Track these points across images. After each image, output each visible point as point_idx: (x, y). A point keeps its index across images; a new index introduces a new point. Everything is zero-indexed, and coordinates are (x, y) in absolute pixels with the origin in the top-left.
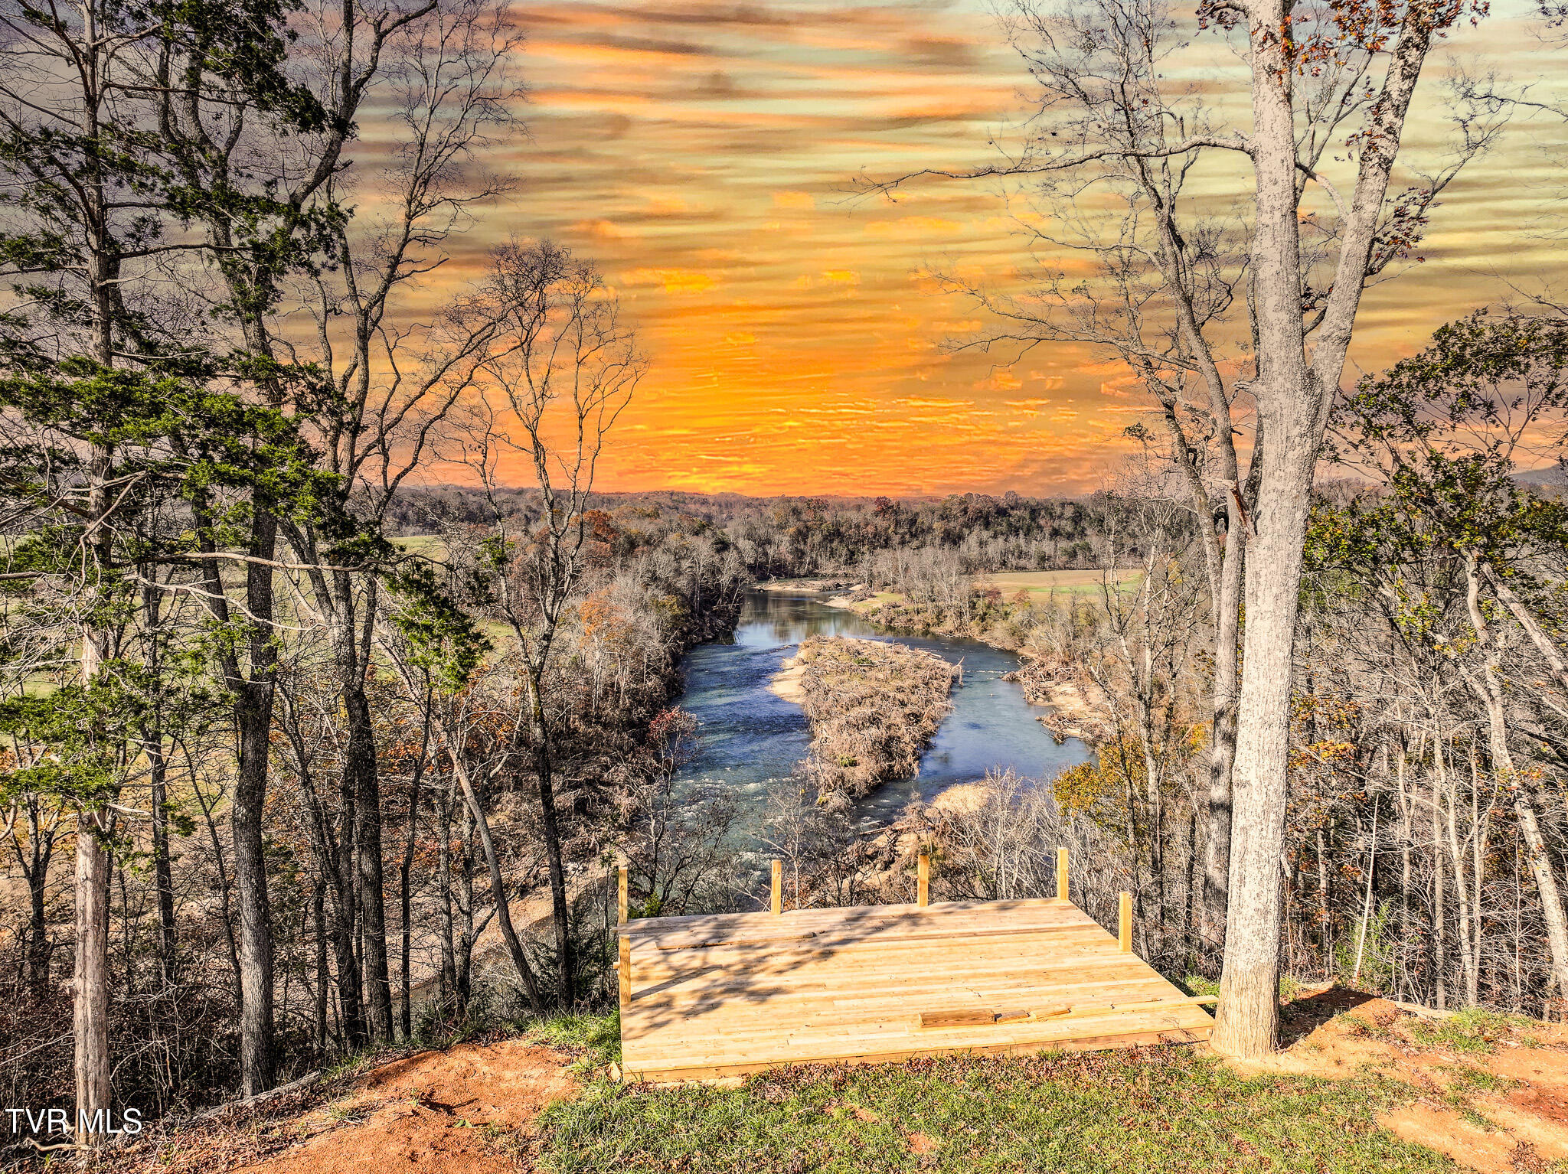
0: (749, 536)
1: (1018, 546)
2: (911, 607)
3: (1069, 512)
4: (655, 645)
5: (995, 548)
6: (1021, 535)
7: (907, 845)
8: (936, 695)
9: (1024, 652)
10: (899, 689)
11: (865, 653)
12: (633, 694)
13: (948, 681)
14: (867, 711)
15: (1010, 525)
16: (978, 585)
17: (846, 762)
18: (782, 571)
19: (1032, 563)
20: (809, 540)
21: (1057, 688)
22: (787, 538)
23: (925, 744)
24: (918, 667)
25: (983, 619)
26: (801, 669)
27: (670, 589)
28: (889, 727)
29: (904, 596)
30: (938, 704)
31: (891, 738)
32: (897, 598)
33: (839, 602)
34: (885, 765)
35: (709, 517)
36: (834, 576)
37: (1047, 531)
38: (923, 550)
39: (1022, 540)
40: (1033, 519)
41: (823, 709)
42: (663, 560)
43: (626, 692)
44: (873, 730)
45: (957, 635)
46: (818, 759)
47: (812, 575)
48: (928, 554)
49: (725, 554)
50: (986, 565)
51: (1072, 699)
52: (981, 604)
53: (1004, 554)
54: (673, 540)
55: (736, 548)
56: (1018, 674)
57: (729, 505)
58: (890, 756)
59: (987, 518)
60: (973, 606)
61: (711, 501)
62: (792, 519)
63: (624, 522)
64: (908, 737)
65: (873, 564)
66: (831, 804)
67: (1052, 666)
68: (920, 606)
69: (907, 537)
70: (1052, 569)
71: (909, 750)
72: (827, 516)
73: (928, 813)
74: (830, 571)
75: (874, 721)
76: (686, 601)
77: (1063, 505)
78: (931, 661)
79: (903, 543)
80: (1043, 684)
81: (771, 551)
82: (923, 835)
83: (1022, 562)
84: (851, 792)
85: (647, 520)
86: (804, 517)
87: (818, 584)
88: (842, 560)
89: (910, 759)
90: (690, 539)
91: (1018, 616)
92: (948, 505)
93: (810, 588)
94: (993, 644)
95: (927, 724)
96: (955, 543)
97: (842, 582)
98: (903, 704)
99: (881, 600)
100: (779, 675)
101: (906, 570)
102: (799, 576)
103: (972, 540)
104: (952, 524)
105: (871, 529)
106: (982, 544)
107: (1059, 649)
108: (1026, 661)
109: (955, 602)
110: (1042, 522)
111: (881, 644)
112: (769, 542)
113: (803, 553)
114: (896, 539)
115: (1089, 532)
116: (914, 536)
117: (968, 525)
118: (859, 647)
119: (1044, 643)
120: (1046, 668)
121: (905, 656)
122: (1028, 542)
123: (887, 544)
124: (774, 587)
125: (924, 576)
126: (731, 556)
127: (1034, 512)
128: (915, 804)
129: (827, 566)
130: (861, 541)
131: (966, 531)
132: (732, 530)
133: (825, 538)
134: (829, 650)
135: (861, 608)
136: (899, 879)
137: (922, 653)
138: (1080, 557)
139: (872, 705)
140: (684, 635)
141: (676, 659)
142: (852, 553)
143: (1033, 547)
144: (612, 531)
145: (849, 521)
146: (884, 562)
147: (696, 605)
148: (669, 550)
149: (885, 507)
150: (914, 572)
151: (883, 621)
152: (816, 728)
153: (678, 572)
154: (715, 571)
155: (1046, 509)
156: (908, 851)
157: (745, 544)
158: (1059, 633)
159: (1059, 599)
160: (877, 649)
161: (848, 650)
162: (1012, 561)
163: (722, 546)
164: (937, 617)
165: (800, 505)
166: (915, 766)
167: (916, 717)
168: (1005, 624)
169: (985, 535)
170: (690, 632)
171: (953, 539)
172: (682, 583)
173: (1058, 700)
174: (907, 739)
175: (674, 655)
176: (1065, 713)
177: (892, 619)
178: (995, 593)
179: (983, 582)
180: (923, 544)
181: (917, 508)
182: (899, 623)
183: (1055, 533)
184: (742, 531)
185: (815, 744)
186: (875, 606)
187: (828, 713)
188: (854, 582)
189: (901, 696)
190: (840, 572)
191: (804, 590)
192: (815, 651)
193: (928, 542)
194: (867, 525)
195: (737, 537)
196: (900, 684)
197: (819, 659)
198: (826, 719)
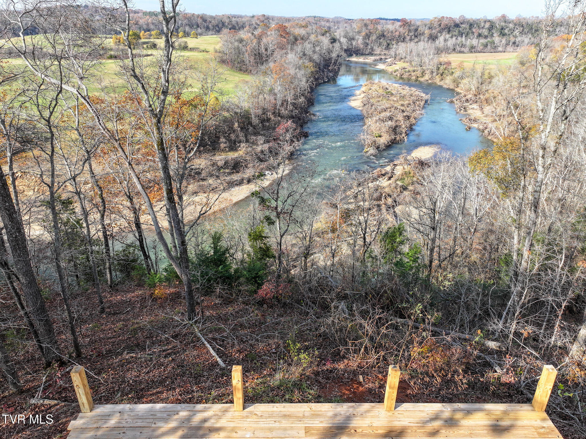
0: (345, 37)
1: (462, 41)
2: (411, 69)
3: (487, 25)
4: (304, 84)
5: (451, 42)
6: (464, 37)
7: (399, 171)
8: (418, 108)
9: (458, 90)
10: (402, 105)
11: (390, 89)
12: (293, 104)
13: (424, 102)
14: (388, 114)
15: (459, 31)
16: (441, 60)
17: (377, 135)
18: (358, 52)
19: (466, 50)
20: (370, 39)
21: (470, 106)
22: (361, 38)
23: (411, 128)
24: (411, 95)
25: (442, 75)
26: (363, 95)
27: (311, 60)
28: (396, 121)
29: (409, 64)
30: (418, 112)
31: (397, 126)
32: (406, 65)
33: (381, 66)
34: (393, 137)
35: (329, 28)
36: (380, 55)
37: (476, 35)
38: (419, 43)
39: (464, 39)
40: (470, 29)
41: (370, 112)
42: (308, 46)
43: (291, 103)
44: (390, 123)
45: (430, 81)
46: (366, 134)
47: (371, 54)
48: (421, 44)
49: (334, 44)
50: (446, 50)
51: (476, 111)
52: (442, 68)
53: (454, 45)
54: (313, 37)
55: (340, 42)
56: (454, 99)
57: (338, 22)
58: (396, 134)
59: (449, 28)
60: (438, 69)
61: (331, 20)
62: (364, 29)
63: (292, 29)
64: (404, 125)
65: (397, 49)
66: (370, 152)
67: (469, 97)
68: (415, 68)
69: (413, 37)
70: (475, 52)
71: (404, 131)
72: (379, 27)
73: (409, 158)
74: (378, 52)
75: (391, 118)
76: (317, 65)
77: (485, 22)
78: (417, 93)
79: (411, 40)
80: (464, 104)
81: (354, 43)
82: (406, 167)
83: (463, 49)
84: (378, 148)
85: (302, 29)
86: (369, 28)
87: (373, 58)
88: (384, 47)
89: (403, 135)
90: (320, 37)
91: (457, 74)
92: (433, 22)
93: (370, 59)
94: (445, 86)
95: (413, 120)
96: (434, 40)
97: (383, 57)
98: (403, 111)
99: (399, 65)
100: (353, 98)
101: (411, 52)
102: (365, 55)
103: (441, 39)
104: (434, 31)
105: (397, 33)
106: (445, 40)
107: (474, 89)
108: (458, 94)
109: (430, 67)
110: (474, 30)
111: (397, 85)
112: (353, 39)
113: (368, 44)
114: (408, 38)
115: (495, 35)
116: (416, 37)
117: (440, 32)
118: (387, 86)
119: (467, 87)
120: (467, 97)
121: (406, 90)
122: (466, 40)
123: (404, 41)
124: (354, 59)
125: (418, 55)
126: (337, 45)
127: (471, 25)
128: (403, 155)
129: (378, 51)
130: (393, 38)
131: (439, 34)
132: (339, 34)
133: (377, 38)
134: (375, 87)
135: (390, 69)
136: (394, 185)
137: (414, 89)
138: (489, 47)
139: (390, 111)
140: (316, 79)
141: (312, 90)
142: (389, 45)
143: (468, 42)
144: (287, 33)
145: (388, 30)
146: (401, 48)
147: (322, 67)
148: (311, 42)
149: (405, 23)
150: (414, 53)
151: (399, 75)
152: (366, 121)
153: (314, 52)
154: (330, 51)
155: (477, 24)
156: (399, 173)
157: (343, 40)
158: (475, 82)
159: (477, 66)
160: (395, 87)
161: (383, 88)
162: (458, 48)
163: (334, 41)
164: (422, 74)
165: (368, 22)
166: (405, 138)
167: (408, 117)
168: (451, 77)
169: (448, 36)
170: (318, 78)
171: (433, 38)
173: (470, 111)
174: (403, 126)
175: (311, 88)
176: (472, 117)
177: (403, 74)
178: (449, 63)
179: (444, 58)
180: (420, 41)
181: (418, 23)
182: (405, 76)
183: (480, 35)
184: (342, 34)
185: (365, 127)
186: (396, 68)
187: (372, 114)
188: (388, 57)
189: (402, 108)
190: (382, 53)
191: (367, 61)
192: (369, 87)
193: (422, 39)
194: (396, 31)
195: (340, 37)
196: (403, 103)
197: (370, 91)
198: (370, 117)
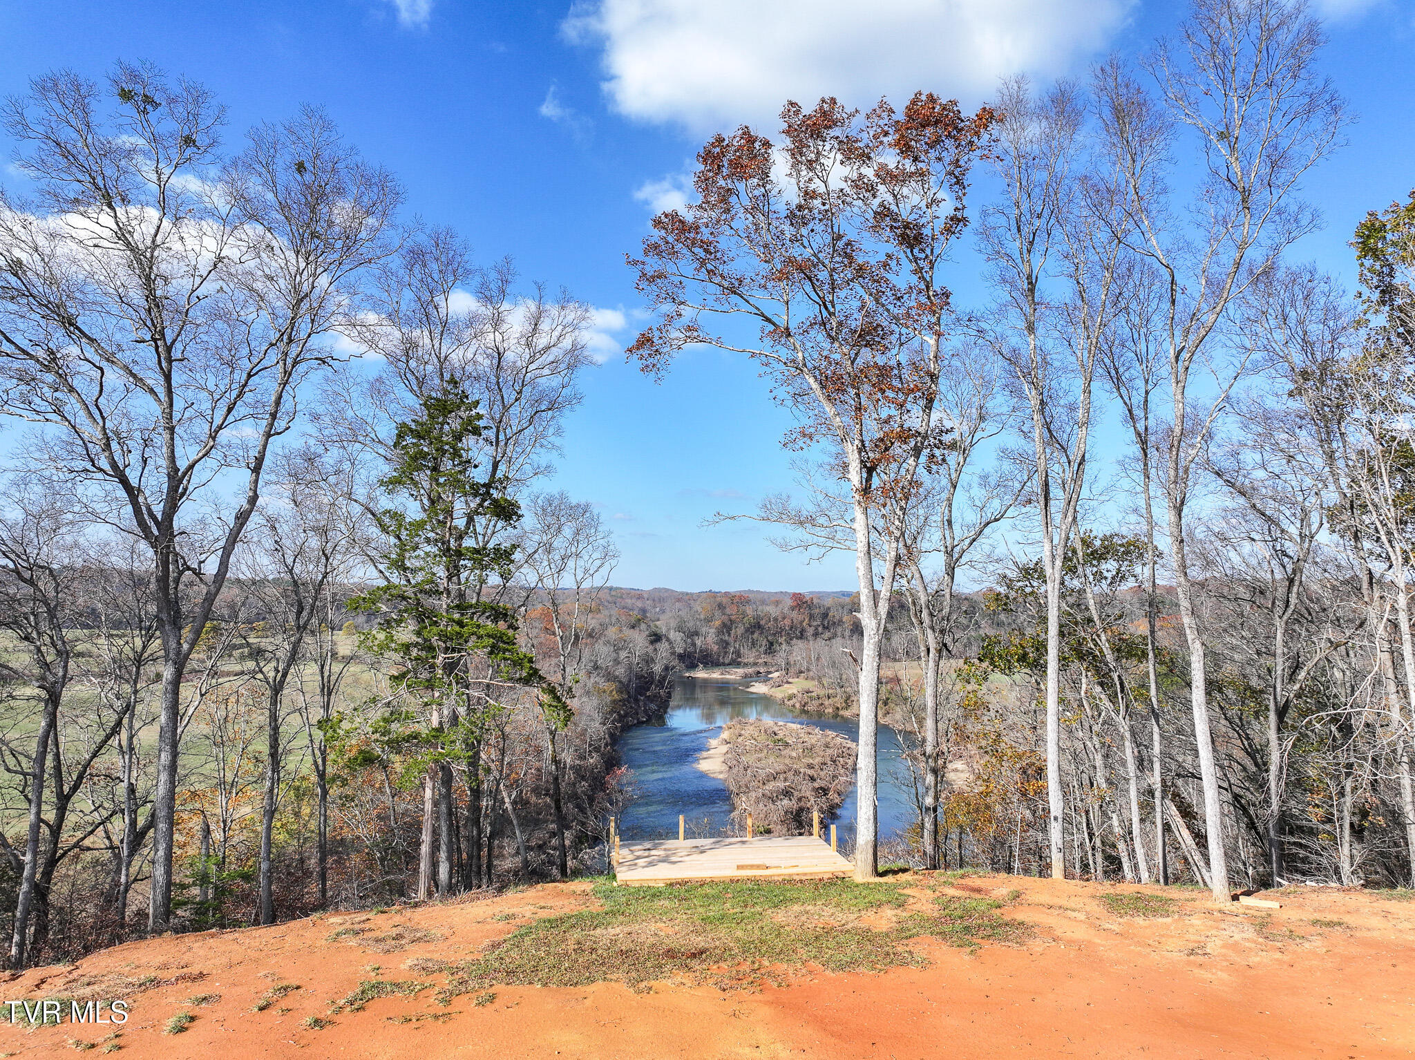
0: (680, 629)
2: (822, 692)
8: (842, 771)
10: (811, 766)
11: (781, 734)
17: (762, 829)
18: (708, 660)
20: (733, 632)
21: (950, 766)
22: (713, 630)
23: (834, 814)
25: (886, 703)
26: (725, 748)
27: (610, 677)
28: (800, 799)
29: (816, 682)
30: (843, 779)
31: (801, 810)
32: (810, 685)
33: (759, 688)
35: (644, 611)
36: (755, 664)
38: (834, 641)
41: (742, 783)
42: (603, 651)
43: (571, 768)
46: (737, 827)
47: (735, 663)
48: (838, 644)
49: (658, 645)
50: (890, 654)
51: (962, 775)
52: (884, 689)
53: (906, 645)
54: (612, 632)
55: (668, 640)
56: (917, 751)
57: (662, 600)
58: (802, 825)
61: (646, 596)
62: (717, 613)
64: (816, 808)
65: (790, 653)
67: (945, 746)
68: (831, 691)
69: (820, 629)
72: (749, 611)
74: (751, 660)
76: (623, 687)
78: (839, 740)
79: (816, 635)
81: (699, 642)
85: (590, 614)
86: (728, 611)
87: (741, 671)
88: (763, 649)
90: (628, 633)
91: (916, 701)
93: (735, 674)
94: (896, 725)
95: (834, 797)
97: (762, 670)
98: (812, 779)
99: (796, 686)
100: (705, 754)
101: (818, 659)
102: (724, 664)
105: (787, 622)
111: (794, 726)
112: (697, 634)
113: (727, 643)
114: (811, 631)
115: (982, 625)
116: (826, 628)
118: (776, 729)
120: (940, 747)
121: (816, 736)
123: (802, 636)
124: (701, 674)
125: (834, 664)
126: (663, 646)
129: (749, 656)
130: (780, 632)
132: (663, 624)
133: (747, 630)
134: (749, 731)
135: (778, 694)
137: (831, 733)
138: (973, 647)
139: (786, 780)
140: (621, 718)
142: (771, 644)
144: (560, 626)
145: (768, 615)
146: (799, 652)
148: (608, 642)
149: (800, 602)
150: (824, 661)
151: (798, 705)
152: (736, 800)
154: (649, 660)
157: (676, 636)
160: (792, 731)
161: (766, 731)
162: (913, 650)
163: (656, 638)
164: (846, 701)
165: (724, 600)
167: (825, 791)
168: (904, 708)
170: (626, 715)
172: (620, 671)
173: (953, 776)
175: (612, 735)
176: (956, 788)
177: (806, 704)
178: (897, 680)
179: (887, 669)
180: (834, 636)
181: (828, 602)
182: (812, 707)
184: (673, 624)
185: (735, 814)
186: (790, 692)
187: (747, 787)
188: (772, 669)
189: (811, 772)
190: (760, 661)
191: (728, 677)
192: (737, 732)
193: (839, 634)
194: (784, 618)
195: (669, 630)
196: (811, 761)
197: (740, 739)
198: (745, 793)
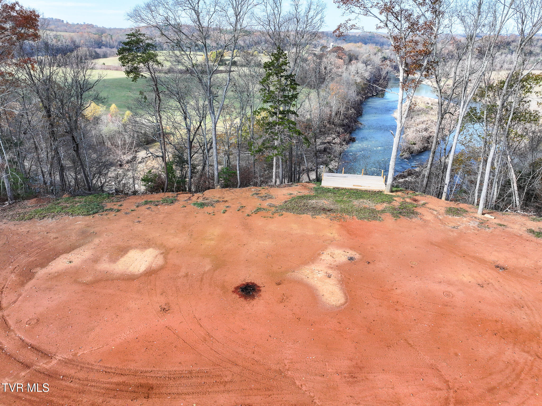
4: (355, 98)
5: (500, 60)
12: (345, 115)
14: (424, 126)
17: (412, 143)
28: (431, 132)
34: (426, 145)
39: (513, 56)
43: (343, 114)
44: (425, 133)
53: (502, 63)
58: (428, 142)
59: (500, 46)
66: (404, 156)
75: (426, 130)
84: (411, 153)
139: (427, 124)
141: (362, 102)
153: (366, 70)
154: (380, 69)
163: (384, 59)
169: (497, 54)
170: (368, 92)
172: (367, 75)
185: (403, 136)
